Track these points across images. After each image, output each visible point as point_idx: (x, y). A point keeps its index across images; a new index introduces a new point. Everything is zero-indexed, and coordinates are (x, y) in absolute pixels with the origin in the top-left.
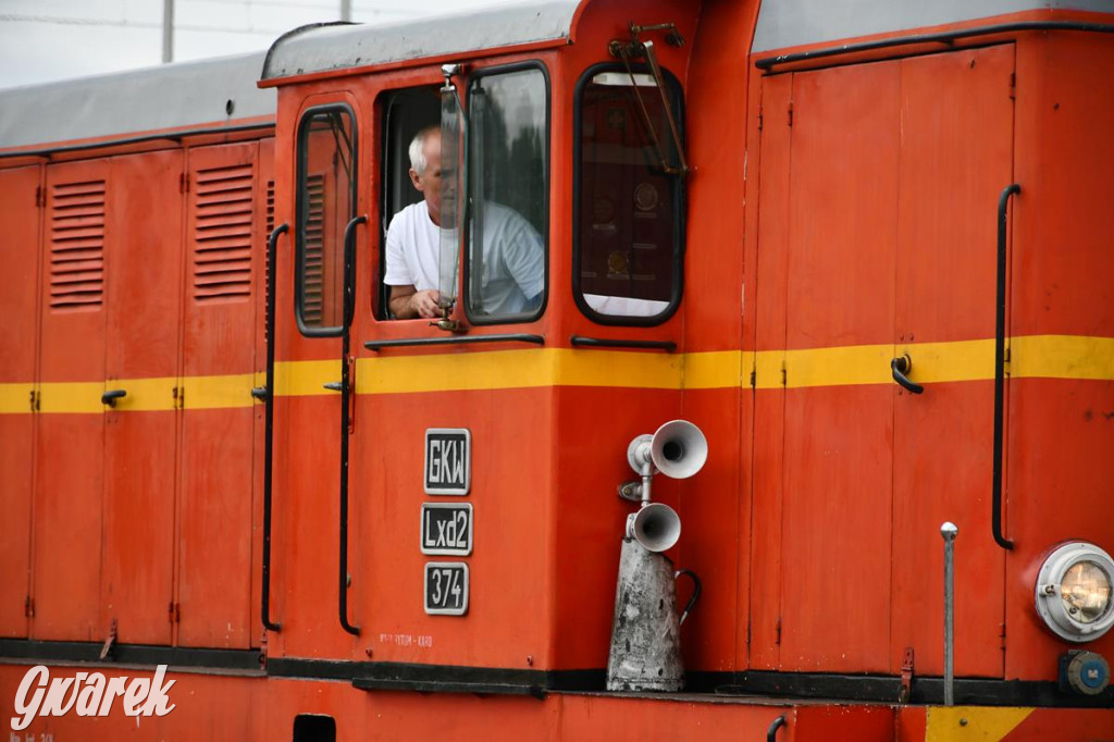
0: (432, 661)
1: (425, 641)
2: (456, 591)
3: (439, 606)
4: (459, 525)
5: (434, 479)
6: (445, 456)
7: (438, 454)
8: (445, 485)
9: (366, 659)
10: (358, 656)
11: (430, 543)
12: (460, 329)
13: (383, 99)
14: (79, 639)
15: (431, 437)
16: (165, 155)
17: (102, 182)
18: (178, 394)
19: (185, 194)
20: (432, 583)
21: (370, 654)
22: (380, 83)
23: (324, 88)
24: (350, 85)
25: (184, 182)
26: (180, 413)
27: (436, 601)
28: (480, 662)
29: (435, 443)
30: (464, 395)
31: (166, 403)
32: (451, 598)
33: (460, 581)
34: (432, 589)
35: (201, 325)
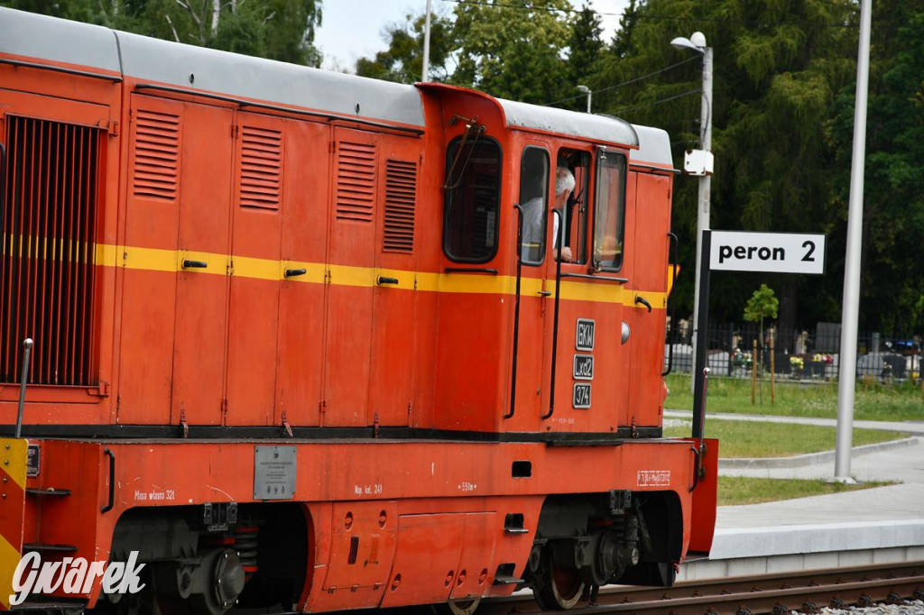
0: (574, 430)
1: (571, 421)
2: (586, 397)
3: (579, 404)
4: (588, 366)
5: (581, 343)
6: (585, 332)
7: (582, 331)
8: (585, 346)
9: (546, 431)
10: (542, 430)
11: (577, 374)
12: (590, 272)
13: (563, 151)
14: (260, 424)
15: (580, 322)
16: (321, 127)
17: (279, 132)
18: (328, 275)
19: (332, 154)
20: (577, 392)
21: (548, 428)
22: (562, 143)
23: (535, 137)
24: (547, 139)
25: (332, 147)
26: (327, 286)
27: (578, 401)
28: (592, 431)
29: (581, 325)
30: (591, 304)
31: (320, 280)
32: (584, 400)
33: (588, 393)
34: (577, 396)
35: (342, 234)
